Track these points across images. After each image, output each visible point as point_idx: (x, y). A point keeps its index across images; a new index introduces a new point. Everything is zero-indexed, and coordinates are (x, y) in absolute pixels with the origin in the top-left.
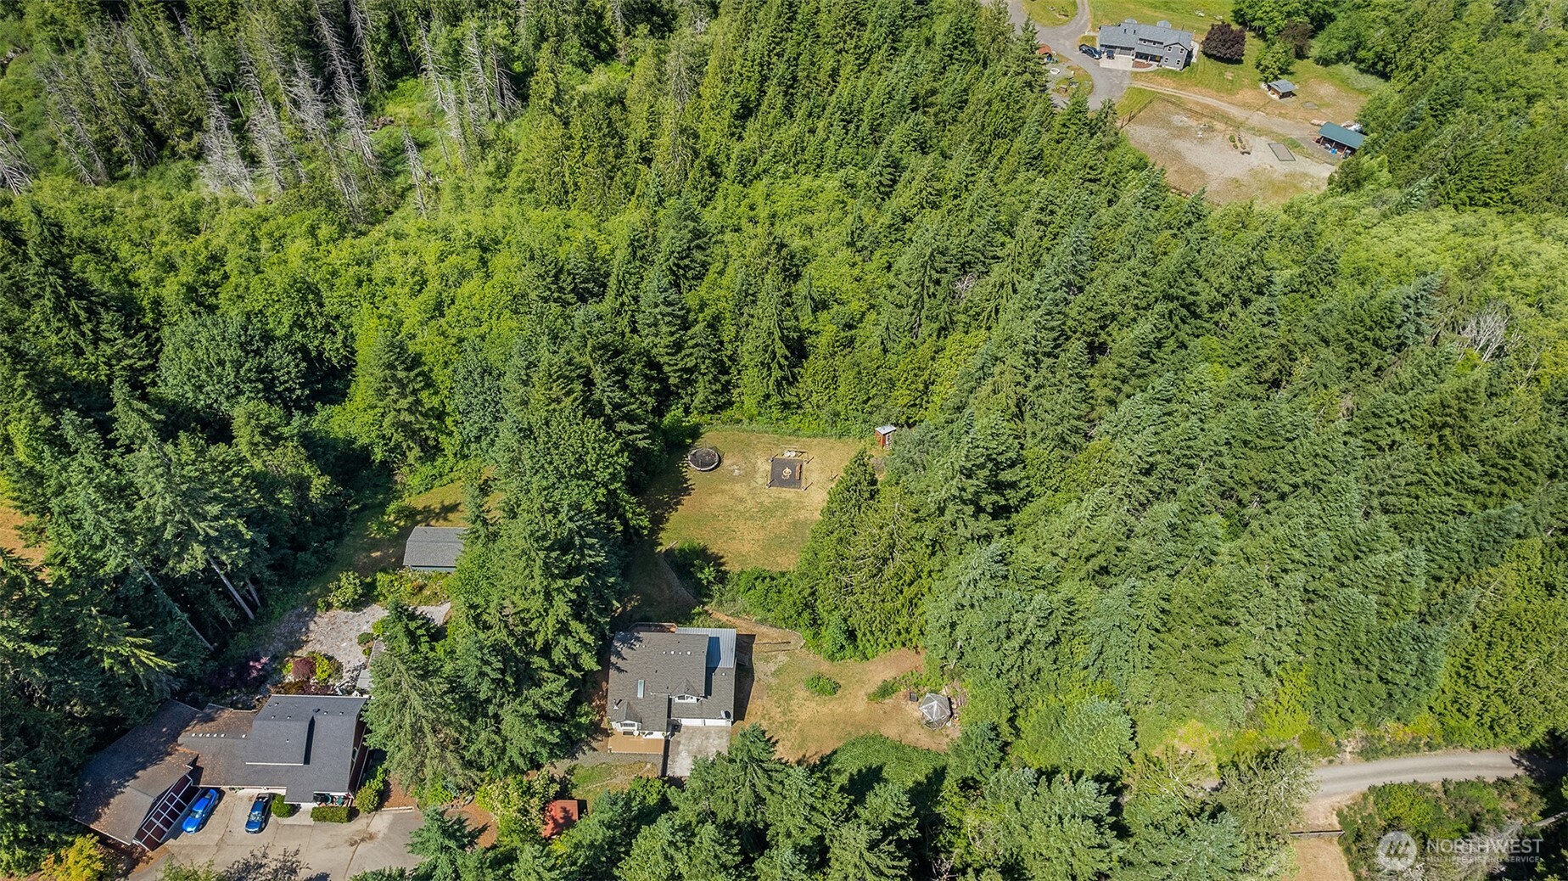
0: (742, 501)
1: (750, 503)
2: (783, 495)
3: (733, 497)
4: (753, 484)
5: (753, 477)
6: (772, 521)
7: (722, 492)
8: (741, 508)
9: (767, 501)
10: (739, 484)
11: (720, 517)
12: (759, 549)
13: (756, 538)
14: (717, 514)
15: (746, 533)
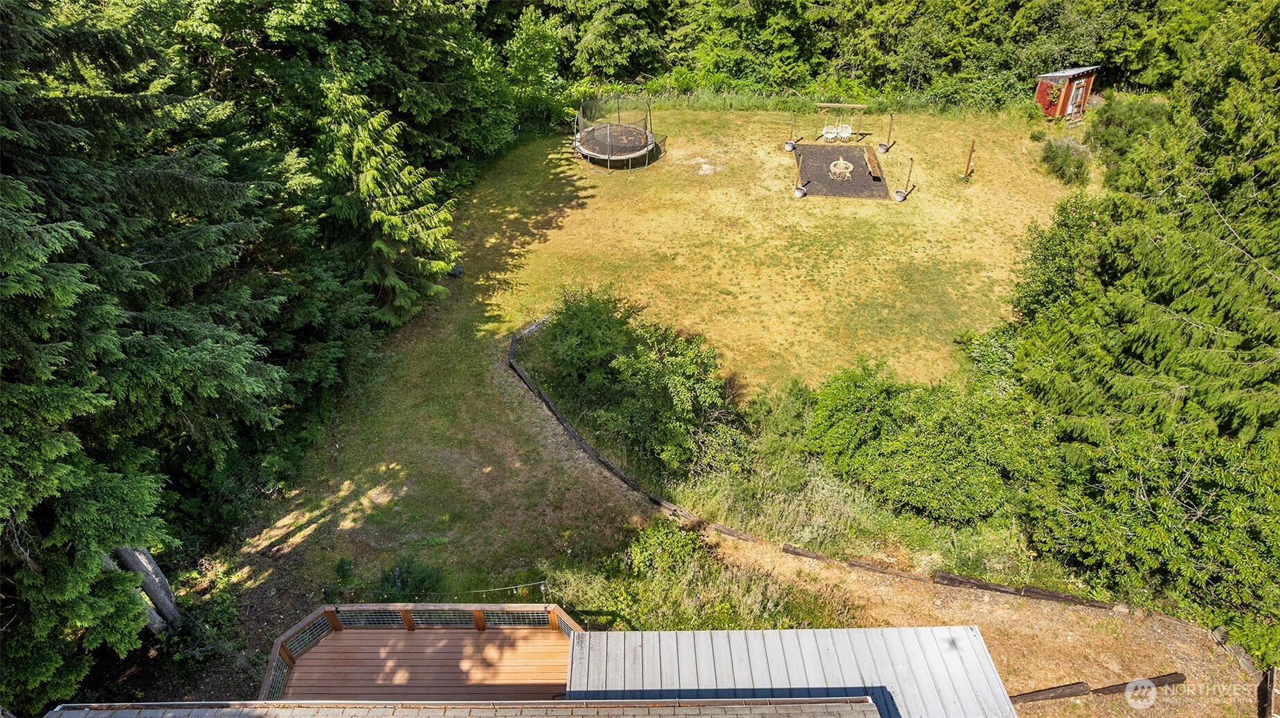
0: (733, 223)
1: (759, 229)
2: (846, 212)
3: (706, 216)
4: (756, 192)
5: (752, 178)
6: (835, 267)
7: (676, 206)
9: (806, 225)
10: (719, 191)
11: (680, 261)
12: (818, 338)
13: (802, 307)
14: (669, 252)
15: (765, 297)
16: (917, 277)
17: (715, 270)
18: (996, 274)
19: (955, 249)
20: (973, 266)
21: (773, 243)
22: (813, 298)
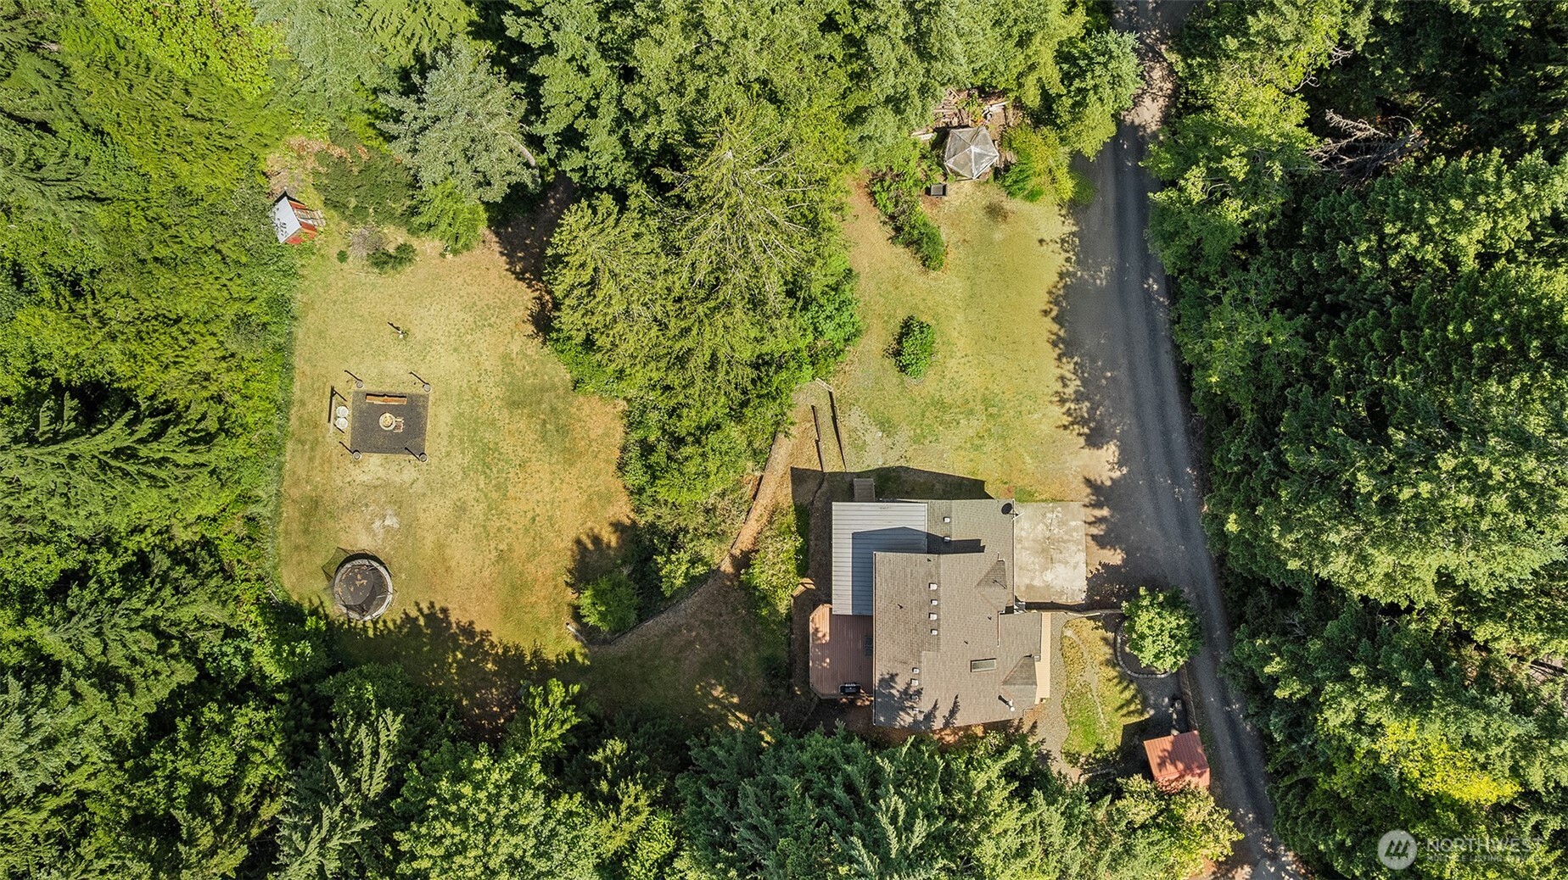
0: (461, 509)
1: (468, 492)
2: (444, 429)
3: (452, 526)
4: (419, 488)
5: (401, 490)
6: (506, 447)
7: (441, 546)
8: (478, 510)
9: (459, 459)
10: (421, 514)
11: (502, 546)
12: (574, 471)
13: (548, 477)
14: (494, 553)
15: (539, 497)
16: (516, 398)
17: (510, 525)
18: (515, 348)
19: (487, 365)
20: (506, 359)
21: (482, 486)
22: (539, 468)
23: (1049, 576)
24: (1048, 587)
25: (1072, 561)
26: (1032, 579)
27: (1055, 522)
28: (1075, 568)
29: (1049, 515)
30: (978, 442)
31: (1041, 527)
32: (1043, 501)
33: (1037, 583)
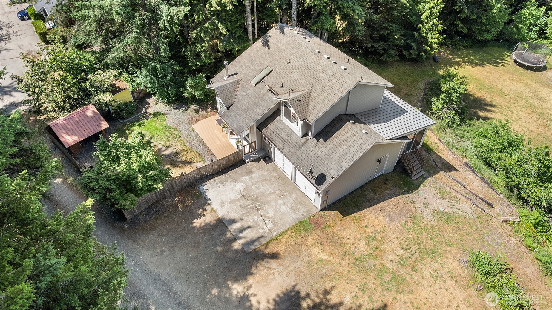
0: (541, 99)
1: (549, 105)
3: (534, 92)
7: (527, 85)
8: (535, 102)
17: (516, 105)
21: (548, 111)
22: (541, 130)
23: (240, 186)
24: (235, 180)
25: (227, 206)
26: (252, 178)
27: (262, 224)
28: (222, 203)
29: (270, 226)
30: (374, 244)
31: (271, 214)
32: (283, 233)
33: (246, 178)
